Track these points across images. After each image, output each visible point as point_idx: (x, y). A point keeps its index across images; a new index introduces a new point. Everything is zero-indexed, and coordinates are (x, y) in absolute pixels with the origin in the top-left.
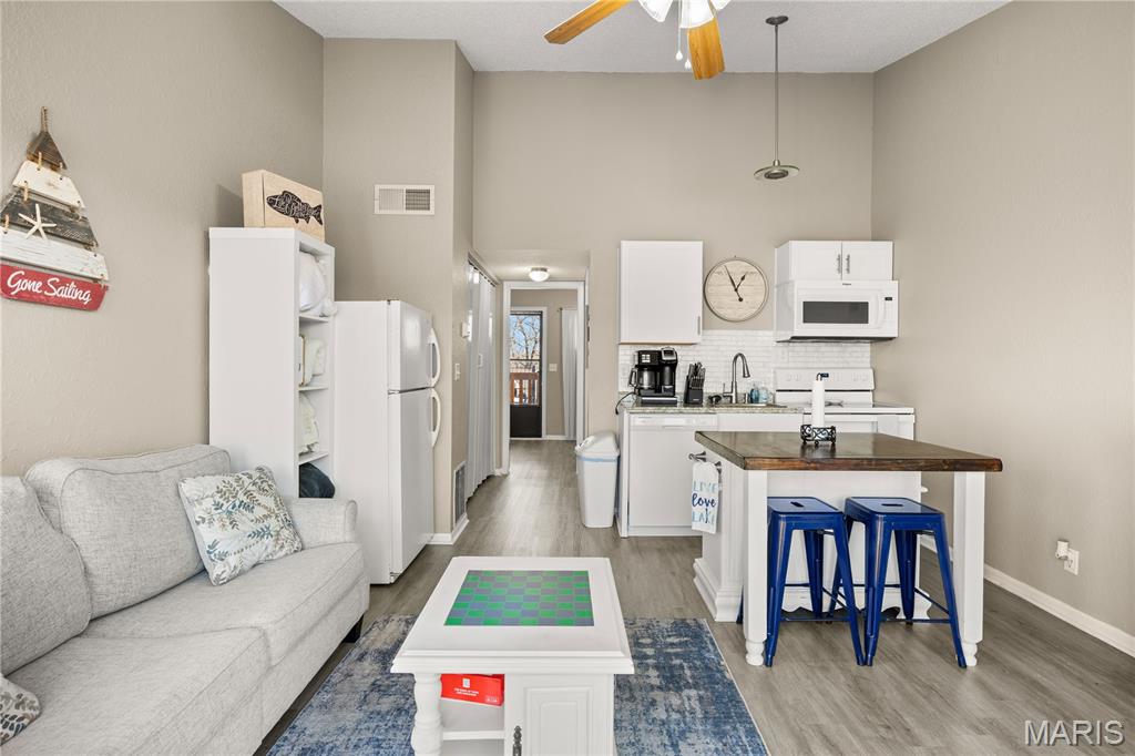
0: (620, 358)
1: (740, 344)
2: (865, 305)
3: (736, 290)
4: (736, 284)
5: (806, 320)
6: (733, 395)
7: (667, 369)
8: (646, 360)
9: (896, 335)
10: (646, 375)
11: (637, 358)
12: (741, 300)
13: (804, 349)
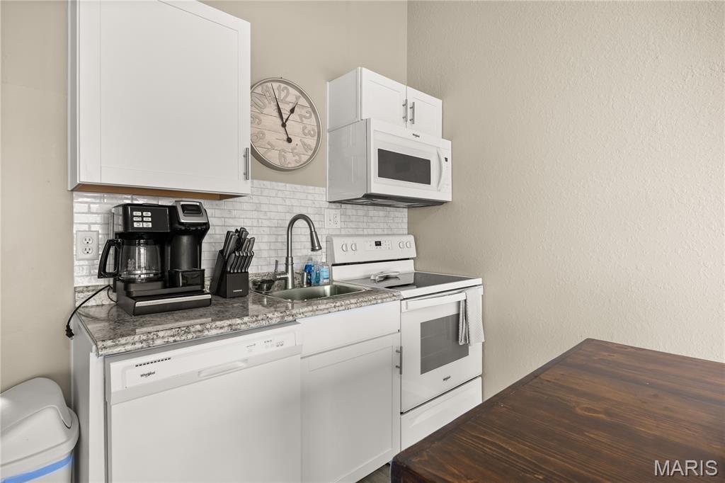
0: (77, 218)
1: (288, 202)
2: (426, 163)
3: (284, 125)
4: (285, 117)
5: (382, 173)
6: (289, 276)
7: (185, 240)
8: (143, 222)
9: (450, 199)
10: (142, 254)
11: (120, 220)
12: (289, 140)
13: (354, 212)
